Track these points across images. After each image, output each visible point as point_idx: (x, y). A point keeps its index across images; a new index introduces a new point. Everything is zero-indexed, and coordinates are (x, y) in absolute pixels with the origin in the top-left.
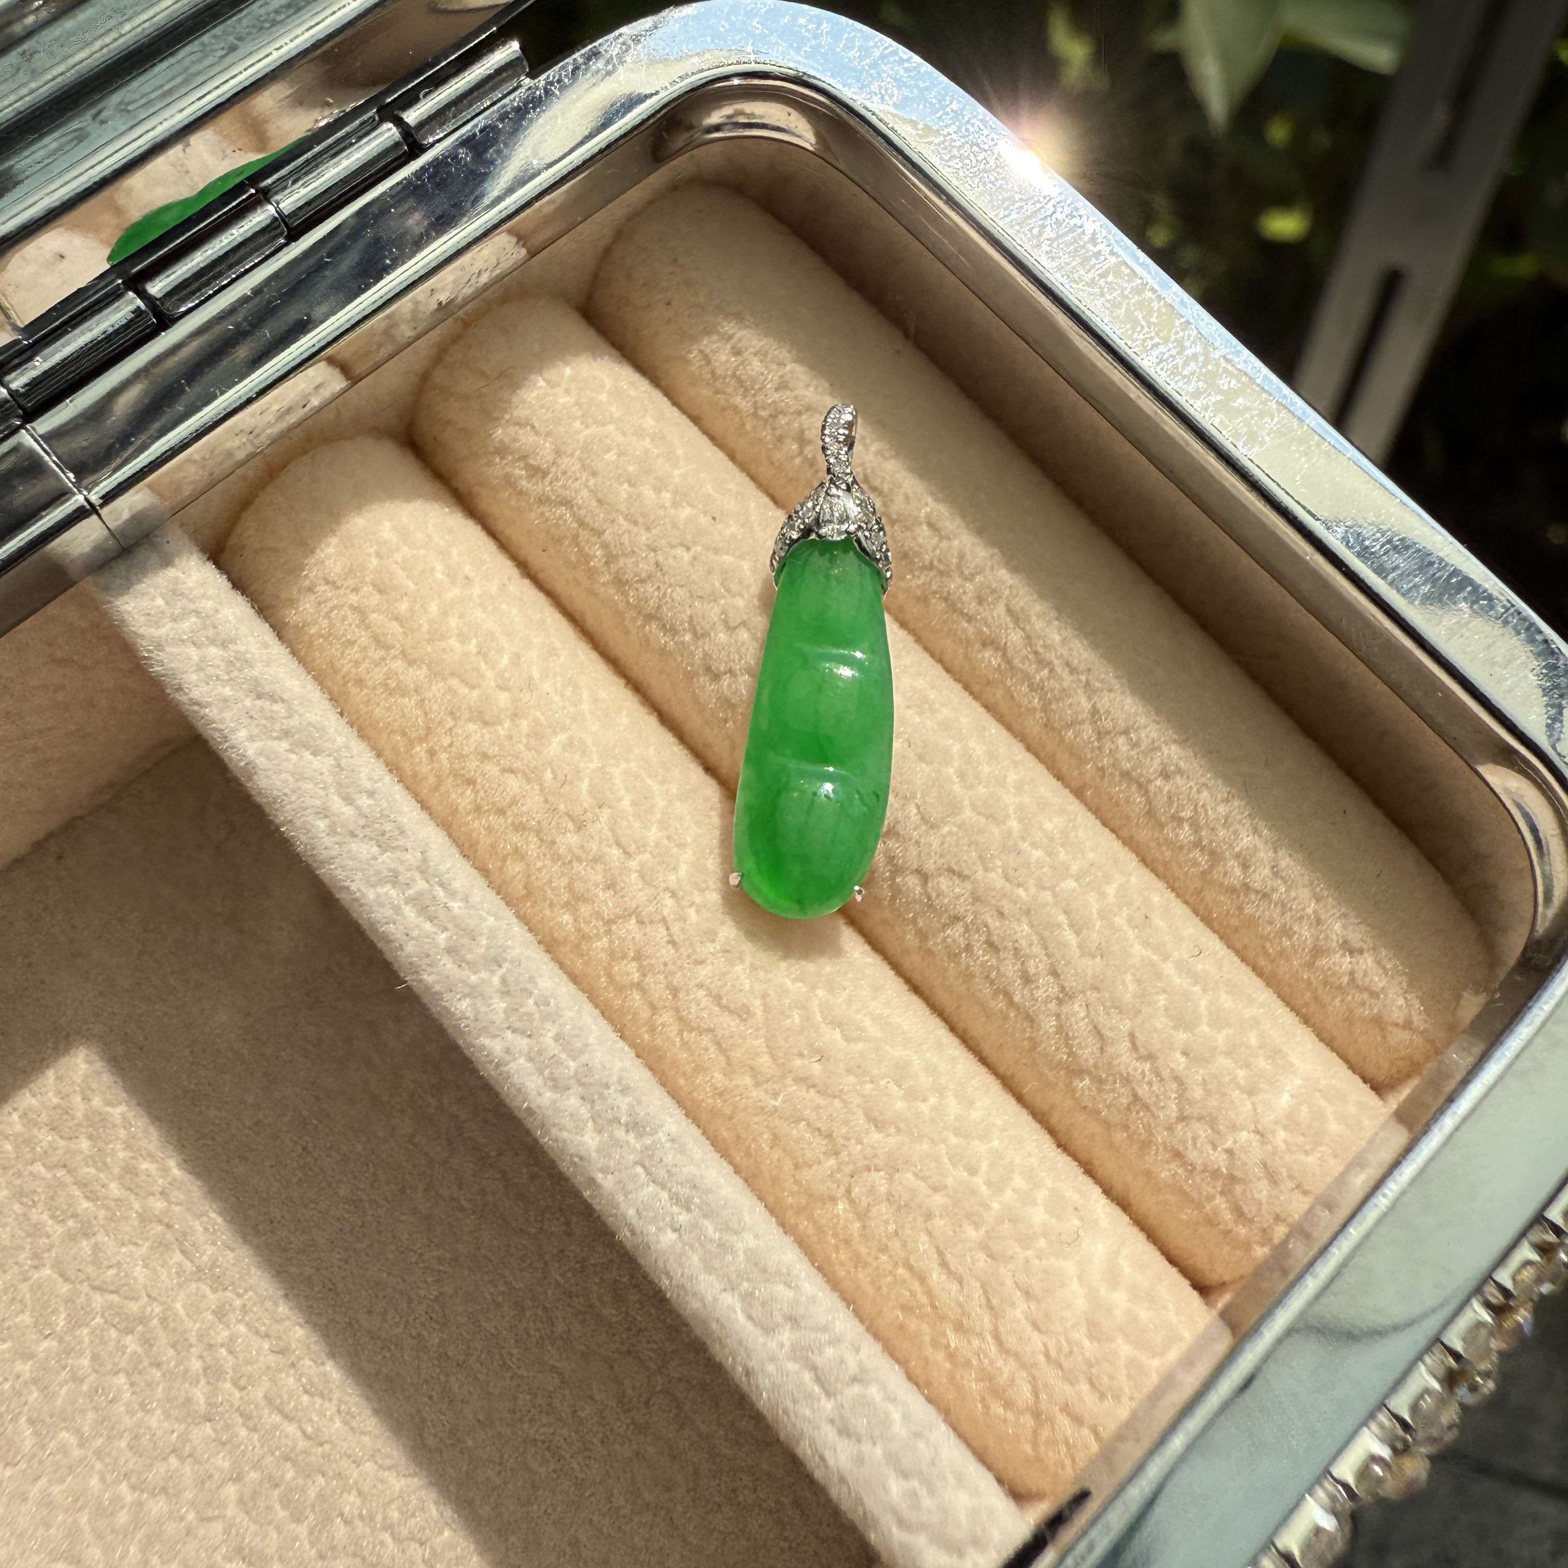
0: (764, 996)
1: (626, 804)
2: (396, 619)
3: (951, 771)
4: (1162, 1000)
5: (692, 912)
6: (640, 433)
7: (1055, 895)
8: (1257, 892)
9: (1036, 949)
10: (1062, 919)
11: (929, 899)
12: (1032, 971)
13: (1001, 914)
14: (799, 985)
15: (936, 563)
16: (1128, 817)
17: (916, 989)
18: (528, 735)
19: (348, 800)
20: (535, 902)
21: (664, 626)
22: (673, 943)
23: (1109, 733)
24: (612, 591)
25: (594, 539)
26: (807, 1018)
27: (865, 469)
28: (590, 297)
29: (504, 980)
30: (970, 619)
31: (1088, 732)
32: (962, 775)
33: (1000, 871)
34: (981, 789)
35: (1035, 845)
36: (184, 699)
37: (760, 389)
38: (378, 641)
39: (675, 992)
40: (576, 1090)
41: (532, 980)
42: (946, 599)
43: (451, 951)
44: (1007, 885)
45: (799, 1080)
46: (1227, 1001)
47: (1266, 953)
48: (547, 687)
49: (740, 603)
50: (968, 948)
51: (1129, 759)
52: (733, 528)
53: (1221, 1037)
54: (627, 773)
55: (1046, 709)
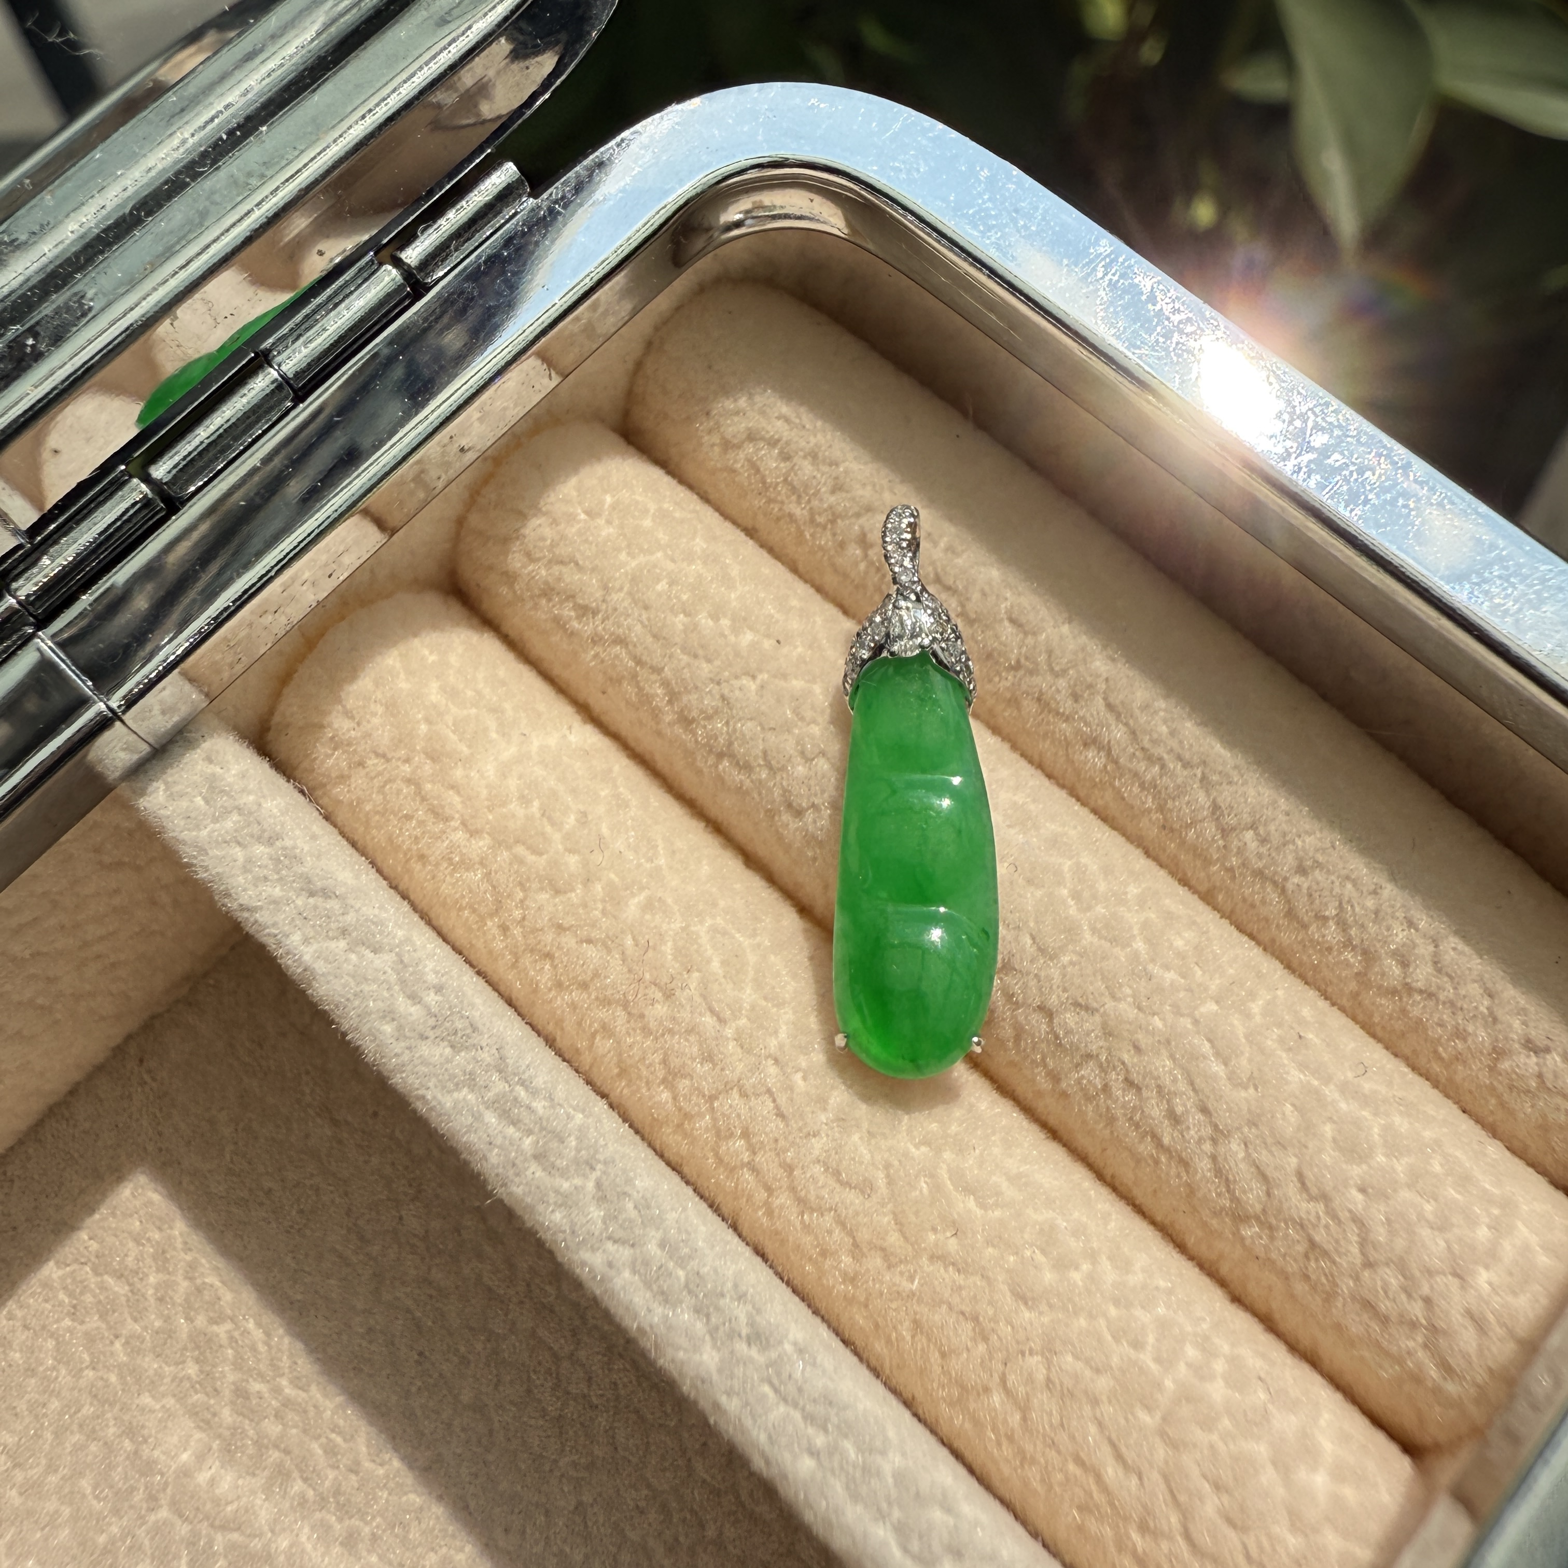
0: (887, 1166)
1: (716, 965)
2: (452, 787)
3: (1065, 892)
4: (1328, 1130)
5: (798, 1078)
6: (690, 557)
7: (1196, 1022)
8: (1421, 992)
9: (1182, 1086)
10: (1206, 1048)
11: (1057, 1037)
12: (1179, 1110)
13: (1137, 1049)
14: (924, 1149)
15: (1023, 660)
16: (1267, 920)
17: (1054, 1133)
18: (603, 901)
19: (415, 999)
20: (631, 1080)
21: (738, 763)
22: (781, 1115)
23: (1233, 829)
24: (678, 730)
25: (654, 677)
26: (936, 1186)
27: (935, 569)
28: (626, 413)
29: (599, 1185)
30: (1067, 719)
31: (1210, 830)
32: (1076, 895)
33: (1130, 999)
34: (1100, 910)
35: (1167, 967)
36: (235, 906)
37: (815, 494)
38: (436, 813)
39: (789, 1169)
40: (688, 1301)
41: (629, 1181)
42: (1039, 700)
43: (539, 1157)
44: (1141, 1015)
45: (933, 1258)
46: (1401, 1123)
47: (1440, 1058)
48: (619, 845)
49: (815, 730)
50: (1106, 1088)
51: (1260, 856)
52: (800, 650)
53: (1400, 1167)
54: (714, 930)
55: (1161, 809)
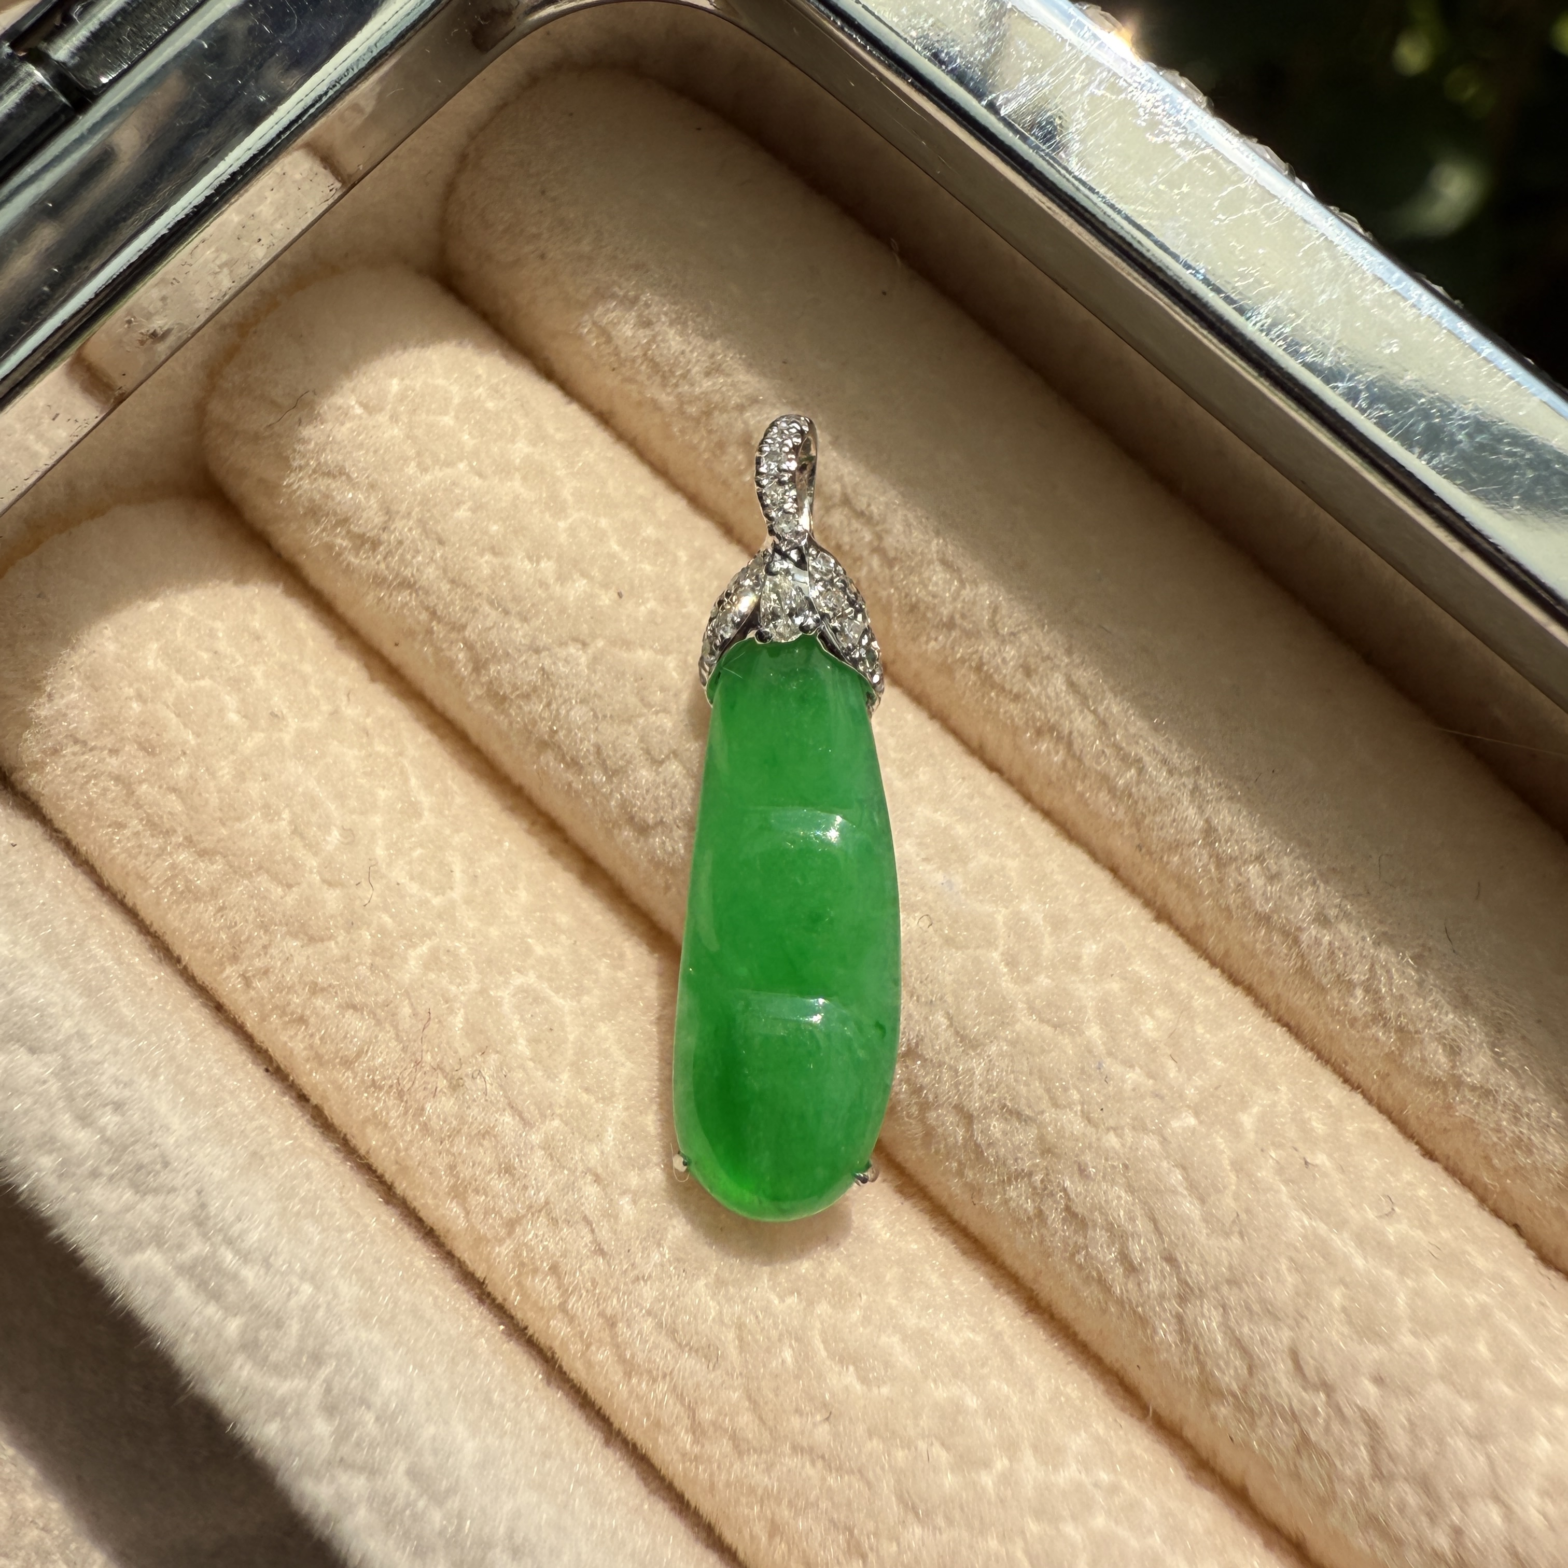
0: (740, 1327)
1: (522, 1047)
2: (174, 790)
3: (996, 955)
4: (1337, 1297)
5: (625, 1202)
6: (504, 469)
7: (1164, 1141)
8: (1473, 1088)
9: (1141, 1225)
10: (1176, 1177)
11: (977, 1147)
12: (1136, 1256)
13: (1082, 1171)
14: (794, 1301)
15: (957, 616)
16: (1271, 974)
18: (373, 953)
19: (84, 1119)
21: (564, 758)
22: (600, 1251)
23: (1233, 859)
24: (489, 708)
25: (453, 635)
26: (805, 1355)
27: (844, 486)
28: (442, 251)
30: (1015, 699)
31: (1200, 859)
32: (1012, 962)
33: (1078, 1108)
34: (1043, 981)
35: (1129, 1064)
37: (684, 376)
38: (152, 825)
39: (611, 1321)
41: (371, 1383)
42: (978, 670)
44: (1090, 1130)
45: (797, 1449)
46: (1436, 1283)
48: (398, 872)
49: (667, 723)
50: (1041, 1216)
51: (1267, 898)
52: (651, 604)
53: (1431, 1353)
54: (524, 991)
55: (1137, 823)
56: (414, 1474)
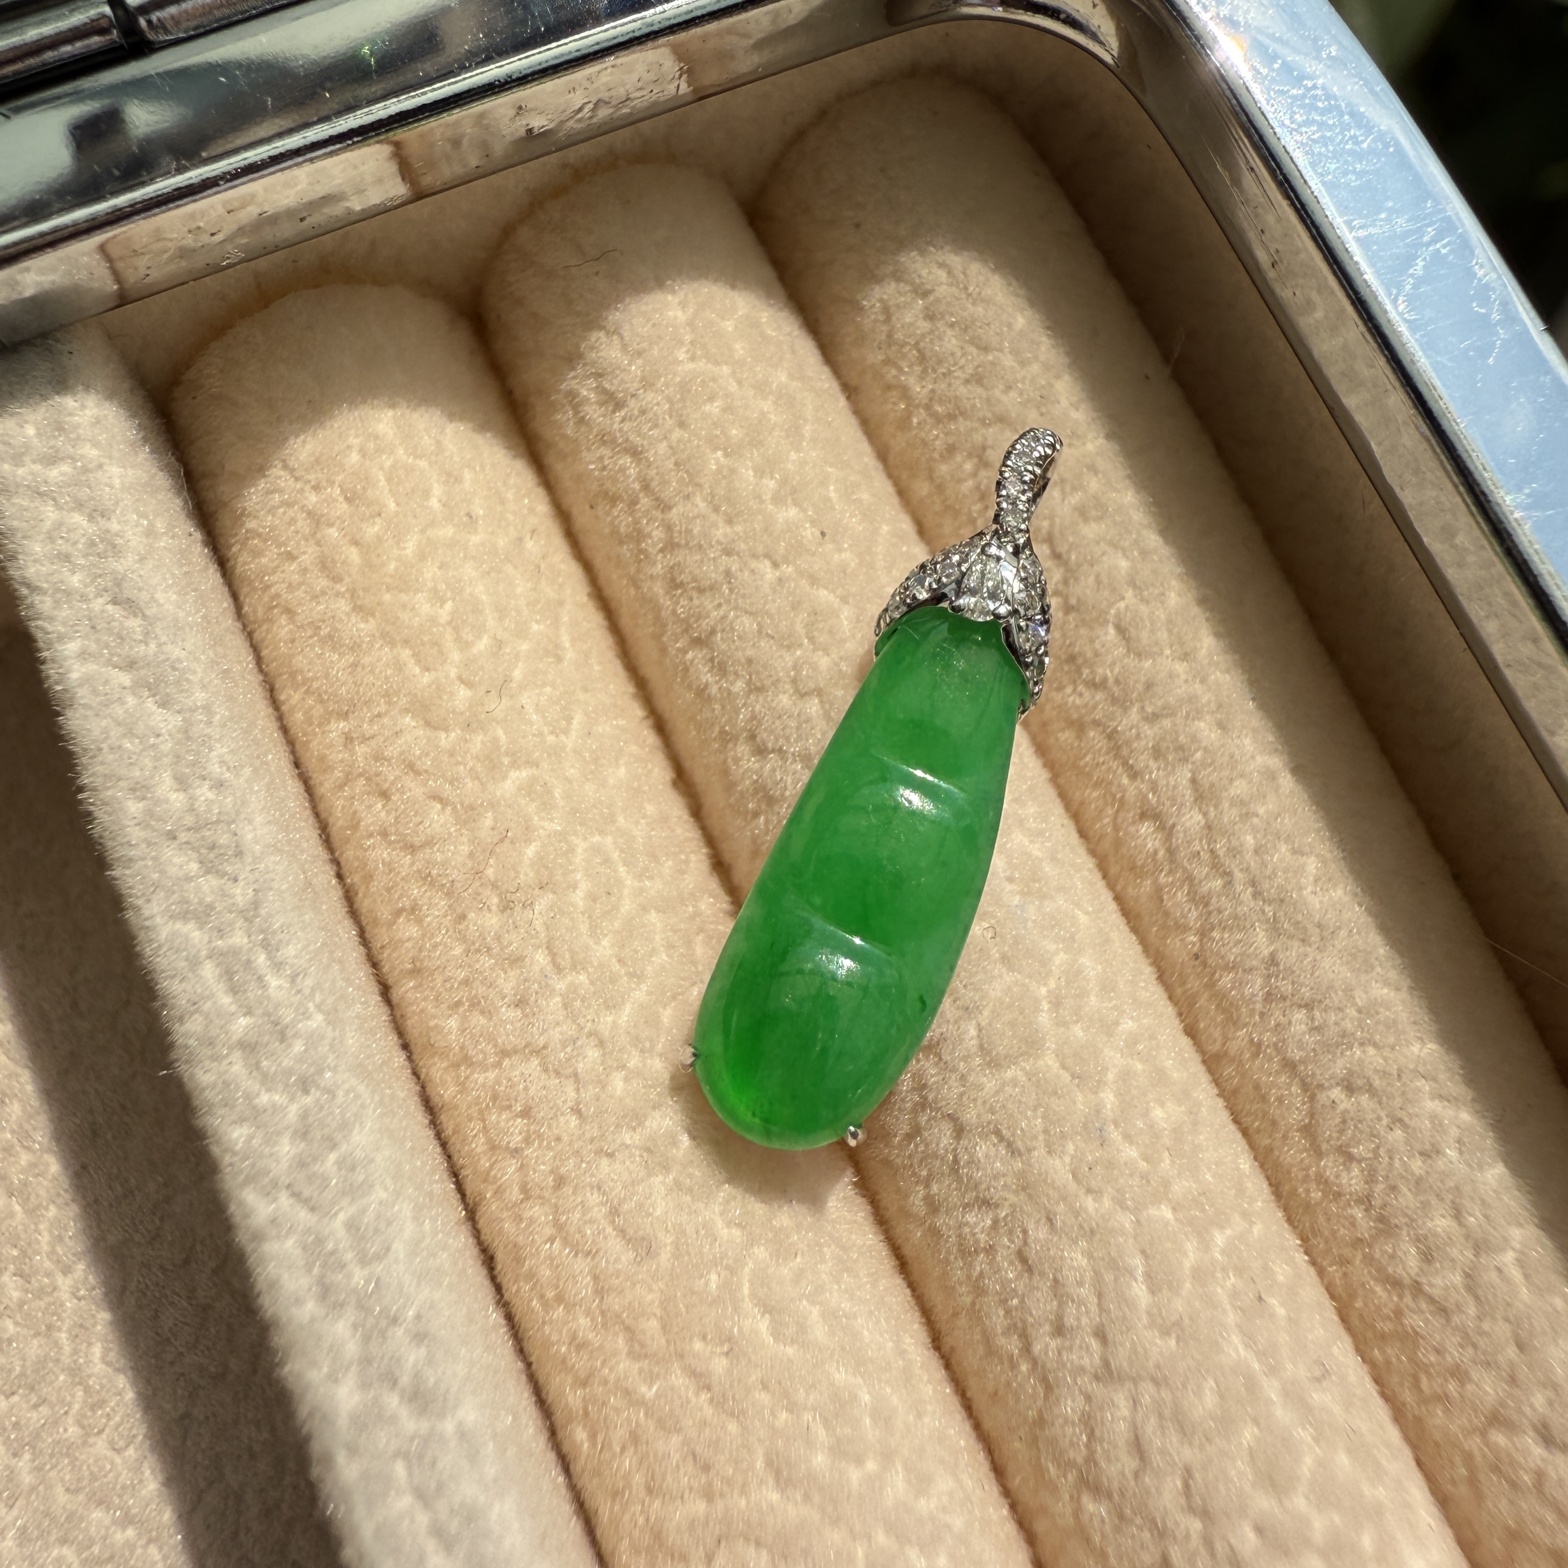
0: (679, 1233)
1: (578, 897)
2: (357, 543)
3: (1043, 991)
5: (618, 1078)
6: (761, 388)
7: (1137, 1223)
9: (1086, 1292)
10: (1137, 1262)
11: (956, 1160)
12: (1070, 1319)
13: (1050, 1223)
14: (737, 1232)
15: (1110, 682)
16: (1274, 1123)
17: (903, 1265)
18: (477, 758)
19: (182, 783)
20: (421, 985)
21: (712, 659)
22: (577, 1113)
23: (1283, 998)
24: (660, 589)
25: (657, 514)
26: (729, 1285)
28: (764, 189)
29: (304, 1115)
30: (1134, 775)
31: (1253, 986)
32: (1056, 1002)
33: (1067, 1160)
34: (1078, 1031)
35: (1129, 1138)
37: (945, 375)
39: (560, 1182)
42: (1110, 737)
43: (248, 1047)
44: (1073, 1184)
45: (687, 1370)
46: (1342, 1462)
48: (525, 699)
49: (824, 662)
50: (990, 1250)
51: (1301, 1046)
52: (846, 555)
54: (596, 850)
55: (1203, 933)
56: (352, 1226)
